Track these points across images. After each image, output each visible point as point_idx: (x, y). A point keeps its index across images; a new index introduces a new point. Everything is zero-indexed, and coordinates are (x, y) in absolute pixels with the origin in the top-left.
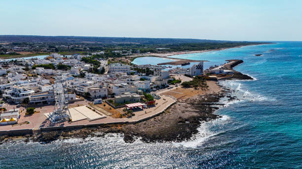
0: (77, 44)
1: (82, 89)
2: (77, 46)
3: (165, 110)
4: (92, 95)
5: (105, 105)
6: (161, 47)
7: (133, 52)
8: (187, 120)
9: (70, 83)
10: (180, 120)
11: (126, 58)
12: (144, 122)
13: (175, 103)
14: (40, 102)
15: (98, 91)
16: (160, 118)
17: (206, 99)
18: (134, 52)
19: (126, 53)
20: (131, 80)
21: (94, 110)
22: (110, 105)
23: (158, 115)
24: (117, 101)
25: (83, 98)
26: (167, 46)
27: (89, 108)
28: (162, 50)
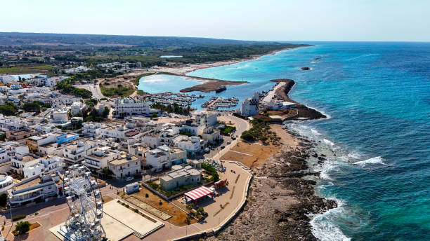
0: (29, 49)
1: (95, 163)
2: (30, 52)
3: (247, 197)
4: (117, 174)
5: (147, 196)
6: (166, 53)
7: (131, 66)
8: (288, 215)
9: (69, 151)
10: (279, 217)
11: (126, 78)
12: (229, 229)
13: (252, 178)
14: (30, 202)
15: (126, 166)
16: (246, 214)
17: (289, 164)
18: (133, 65)
19: (120, 67)
20: (168, 136)
21: (136, 211)
22: (155, 194)
23: (242, 210)
24: (165, 185)
25: (103, 182)
26: (175, 52)
27: (123, 204)
28: (171, 60)
